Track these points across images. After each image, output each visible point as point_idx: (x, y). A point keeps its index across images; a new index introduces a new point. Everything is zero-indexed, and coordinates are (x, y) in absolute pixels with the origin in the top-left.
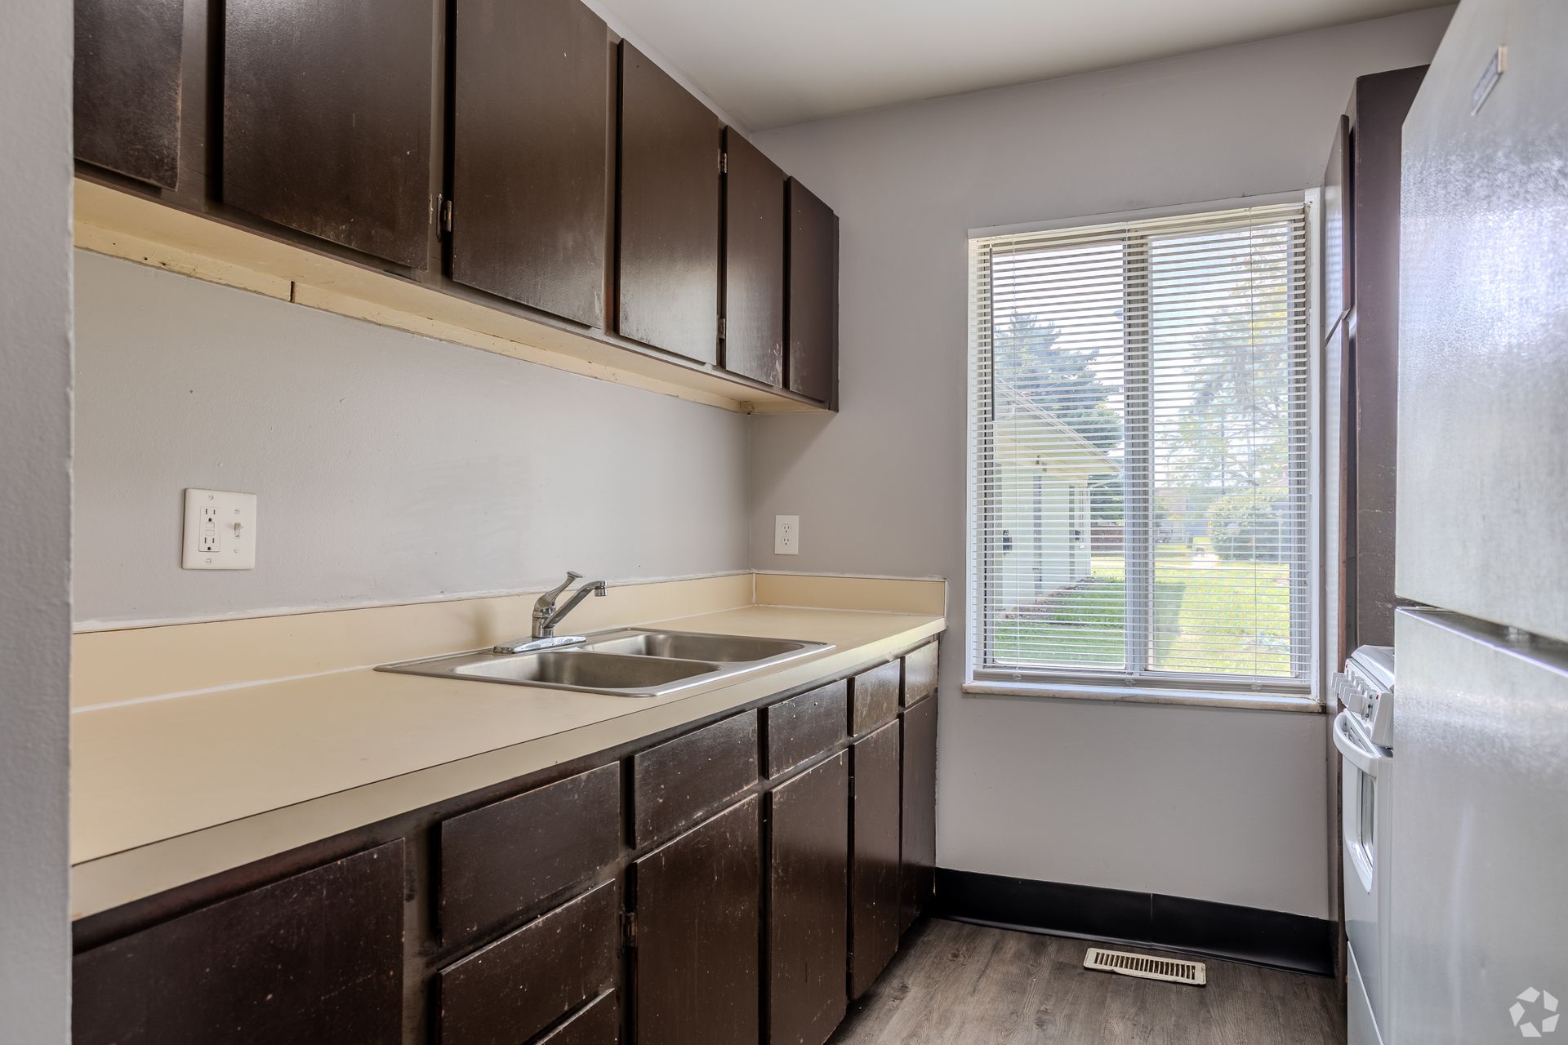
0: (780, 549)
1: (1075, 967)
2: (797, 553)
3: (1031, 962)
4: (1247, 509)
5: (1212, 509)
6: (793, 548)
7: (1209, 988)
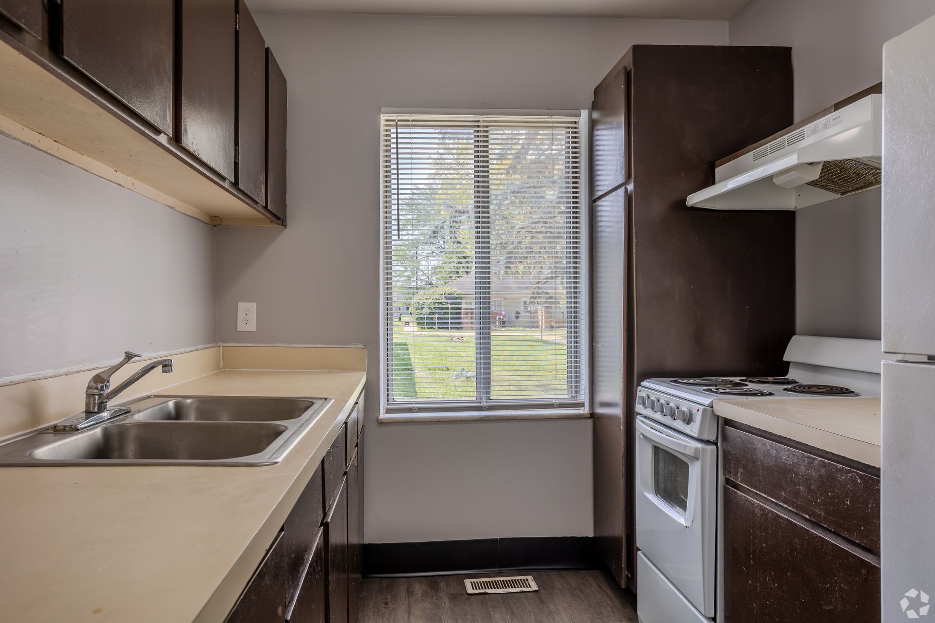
0: (241, 327)
1: (462, 595)
2: (255, 330)
3: (435, 597)
4: (433, 299)
5: (415, 298)
6: (252, 327)
7: (540, 591)
